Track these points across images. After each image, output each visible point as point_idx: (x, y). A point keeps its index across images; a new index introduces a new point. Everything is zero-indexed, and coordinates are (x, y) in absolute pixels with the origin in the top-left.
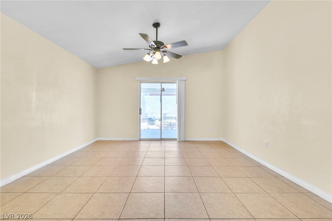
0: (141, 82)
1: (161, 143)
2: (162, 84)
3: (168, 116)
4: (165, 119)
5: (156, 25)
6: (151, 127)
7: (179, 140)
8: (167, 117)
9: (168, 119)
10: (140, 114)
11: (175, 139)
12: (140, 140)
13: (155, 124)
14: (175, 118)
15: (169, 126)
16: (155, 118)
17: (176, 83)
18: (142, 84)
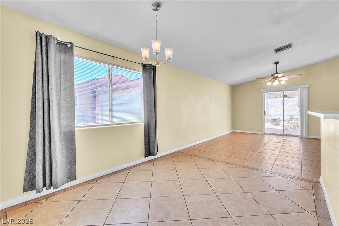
2: (284, 92)
4: (292, 121)
5: (276, 63)
6: (275, 127)
7: (301, 136)
8: (294, 119)
9: (296, 120)
10: (264, 115)
11: (298, 136)
12: (265, 134)
13: (280, 125)
15: (296, 127)
16: (280, 119)
18: (266, 93)
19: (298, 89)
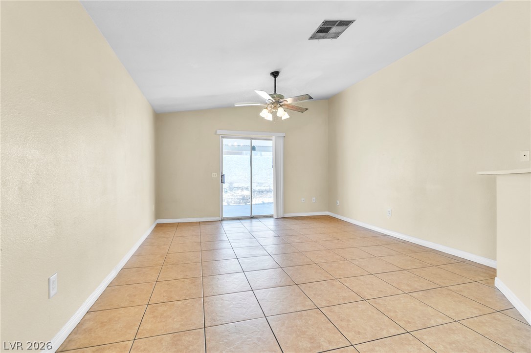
0: (223, 137)
1: (251, 222)
2: (253, 141)
3: (235, 185)
5: (275, 74)
8: (235, 188)
10: (222, 182)
11: (271, 216)
12: (223, 220)
14: (247, 189)
17: (272, 140)
18: (224, 140)
19: (271, 138)
